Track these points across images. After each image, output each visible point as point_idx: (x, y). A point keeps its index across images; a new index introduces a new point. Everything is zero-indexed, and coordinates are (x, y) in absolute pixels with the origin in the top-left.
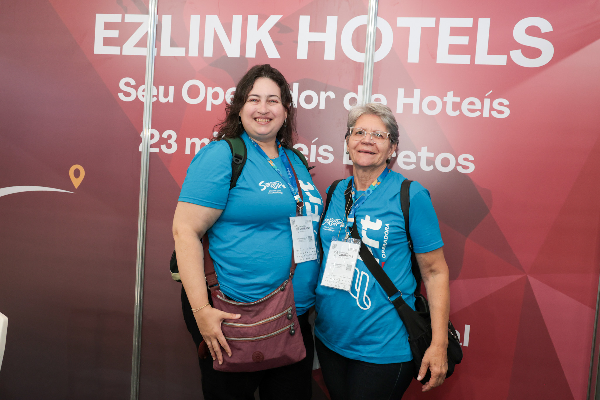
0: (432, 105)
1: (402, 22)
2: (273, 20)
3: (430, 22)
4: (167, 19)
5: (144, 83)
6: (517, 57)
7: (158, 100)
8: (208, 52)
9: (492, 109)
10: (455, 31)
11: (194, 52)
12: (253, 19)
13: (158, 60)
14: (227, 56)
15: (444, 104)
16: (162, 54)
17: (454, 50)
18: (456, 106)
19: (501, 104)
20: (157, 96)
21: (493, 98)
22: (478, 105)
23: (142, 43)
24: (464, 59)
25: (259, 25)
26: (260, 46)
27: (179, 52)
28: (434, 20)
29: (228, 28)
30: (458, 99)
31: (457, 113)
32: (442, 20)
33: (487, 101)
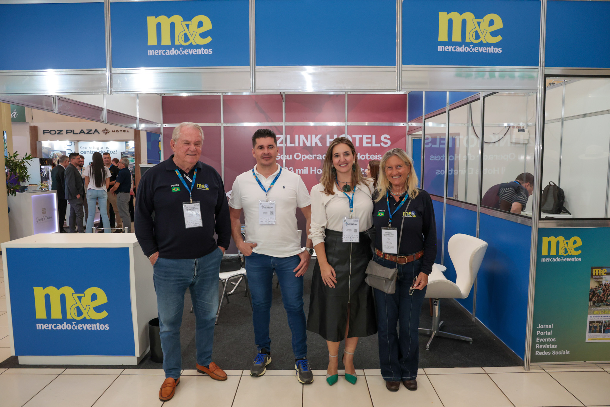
0: (363, 157)
1: (354, 136)
2: (319, 136)
3: (361, 136)
4: (288, 136)
5: (282, 154)
6: (382, 144)
7: (287, 159)
8: (301, 145)
9: (377, 157)
10: (367, 138)
11: (297, 145)
12: (314, 136)
13: (286, 147)
14: (307, 146)
15: (366, 157)
16: (287, 146)
17: (367, 143)
18: (369, 157)
19: (379, 156)
20: (287, 158)
21: (377, 155)
22: (374, 157)
23: (281, 143)
24: (370, 145)
25: (316, 137)
26: (316, 143)
27: (293, 145)
28: (362, 135)
29: (307, 138)
30: (369, 155)
31: (369, 159)
32: (364, 135)
33: (376, 155)
